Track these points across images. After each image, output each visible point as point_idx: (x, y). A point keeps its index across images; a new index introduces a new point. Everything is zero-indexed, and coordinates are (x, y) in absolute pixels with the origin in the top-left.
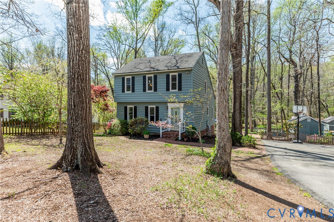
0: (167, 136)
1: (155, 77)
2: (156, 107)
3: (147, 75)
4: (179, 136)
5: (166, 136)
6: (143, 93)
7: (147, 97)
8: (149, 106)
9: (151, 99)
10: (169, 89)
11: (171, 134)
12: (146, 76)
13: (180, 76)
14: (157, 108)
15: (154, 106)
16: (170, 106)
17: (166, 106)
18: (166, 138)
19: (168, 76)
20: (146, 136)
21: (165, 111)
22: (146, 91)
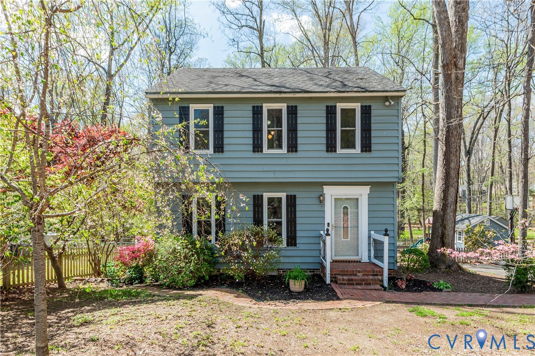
0: (353, 277)
1: (293, 112)
2: (287, 196)
3: (264, 105)
4: (382, 275)
5: (349, 280)
6: (252, 154)
7: (266, 168)
8: (266, 196)
9: (277, 175)
10: (335, 147)
11: (359, 272)
12: (262, 107)
13: (366, 112)
14: (292, 201)
15: (283, 195)
16: (330, 192)
17: (321, 193)
18: (349, 284)
19: (331, 112)
20: (296, 286)
21: (318, 208)
22: (262, 151)
